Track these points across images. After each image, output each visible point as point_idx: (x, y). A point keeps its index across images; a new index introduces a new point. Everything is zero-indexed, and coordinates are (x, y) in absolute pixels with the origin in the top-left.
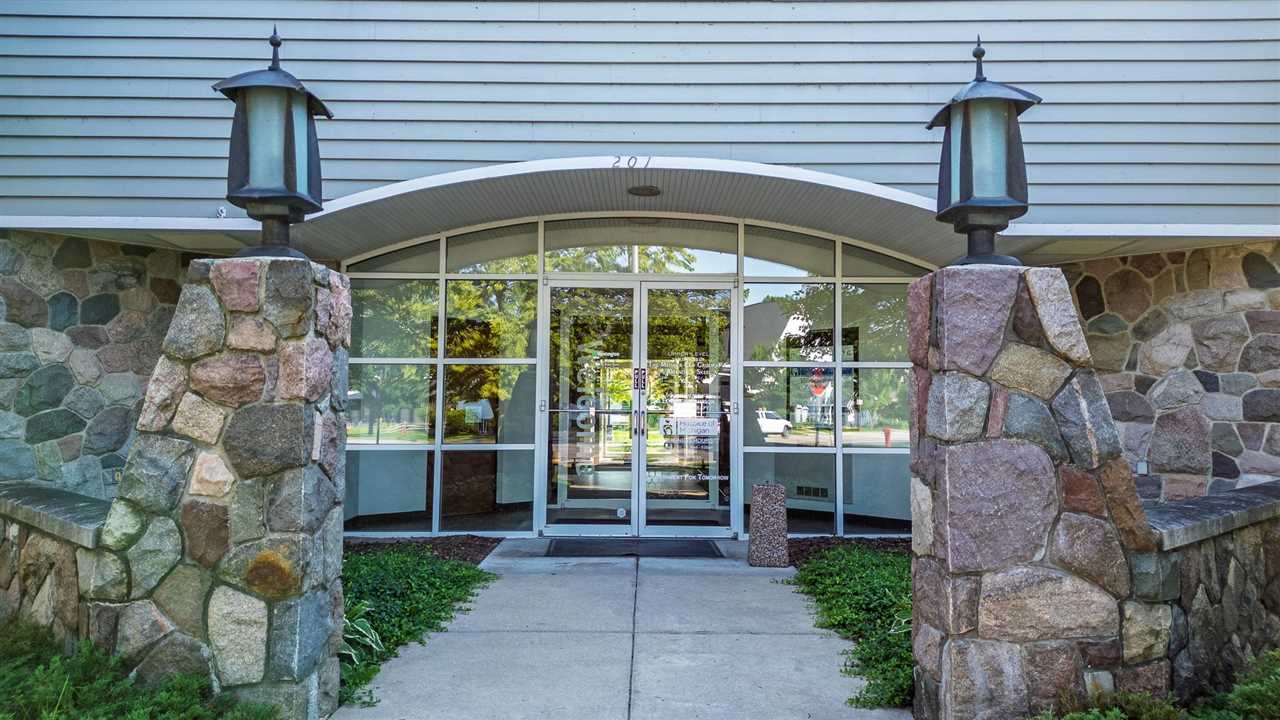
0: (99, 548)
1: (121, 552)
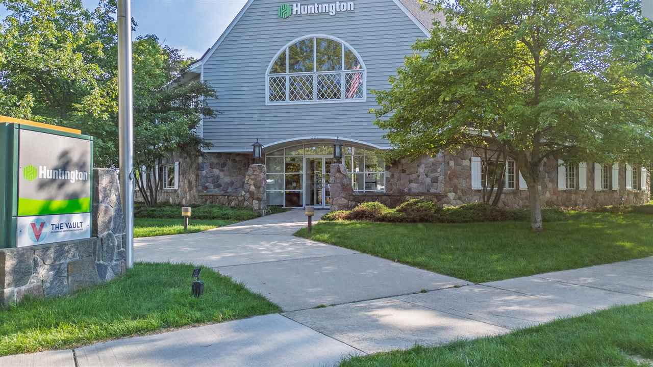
1: (244, 196)
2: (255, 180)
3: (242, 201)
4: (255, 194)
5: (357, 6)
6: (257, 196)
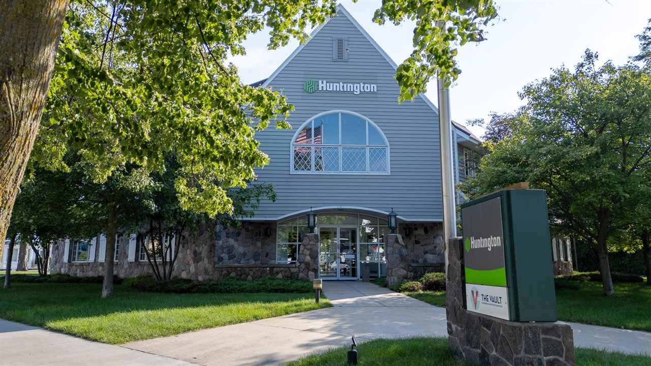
0: (296, 267)
1: (298, 267)
2: (310, 249)
3: (296, 272)
4: (311, 265)
5: (379, 89)
6: (313, 267)
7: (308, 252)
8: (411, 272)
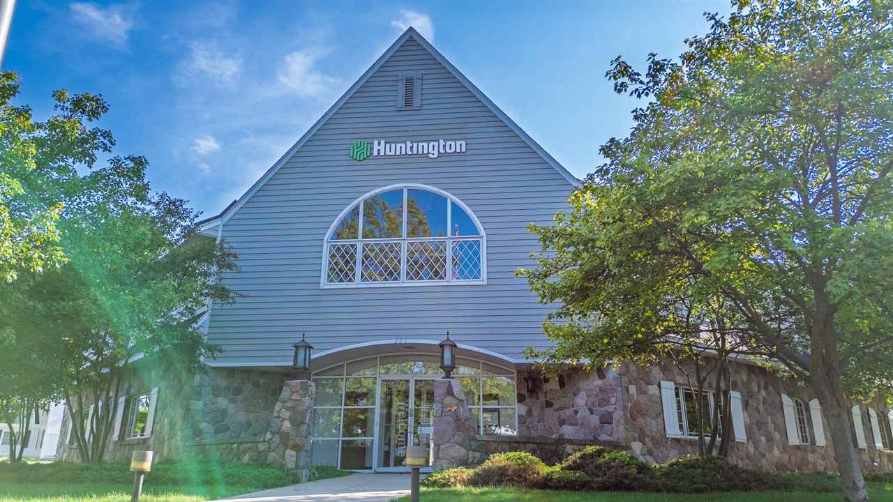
0: (265, 441)
2: (292, 409)
4: (291, 437)
5: (470, 147)
7: (287, 414)
8: (474, 451)
